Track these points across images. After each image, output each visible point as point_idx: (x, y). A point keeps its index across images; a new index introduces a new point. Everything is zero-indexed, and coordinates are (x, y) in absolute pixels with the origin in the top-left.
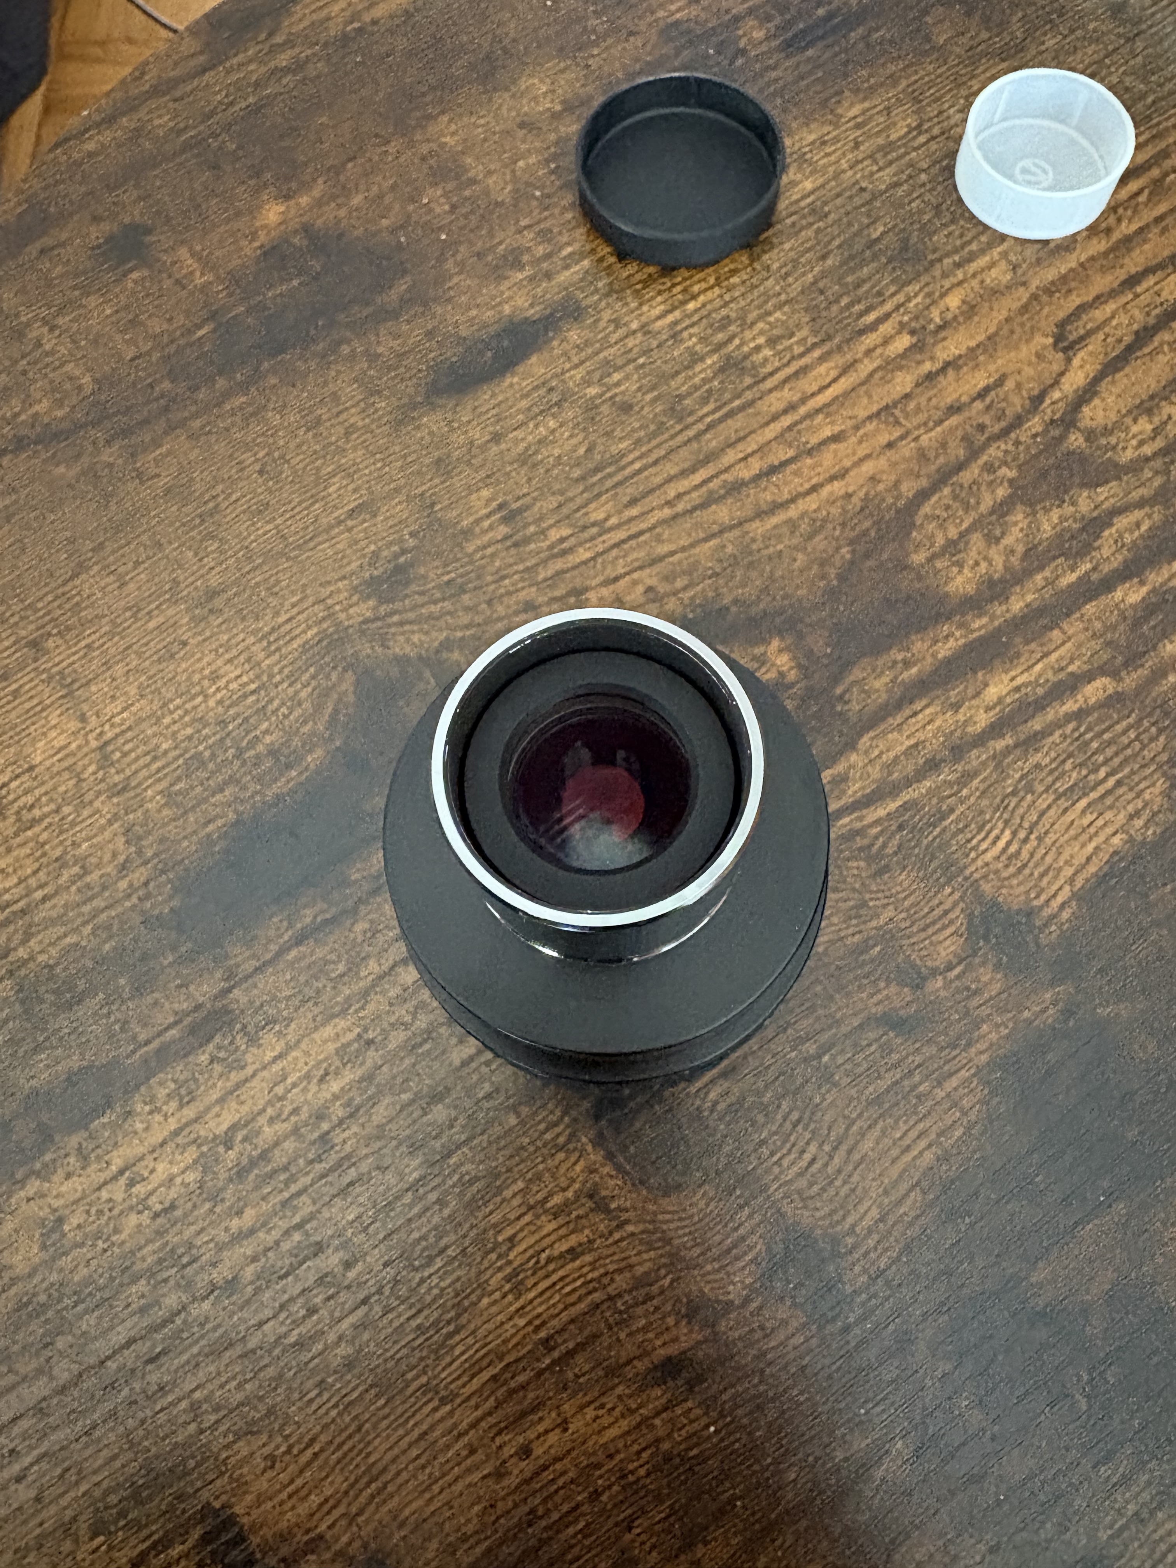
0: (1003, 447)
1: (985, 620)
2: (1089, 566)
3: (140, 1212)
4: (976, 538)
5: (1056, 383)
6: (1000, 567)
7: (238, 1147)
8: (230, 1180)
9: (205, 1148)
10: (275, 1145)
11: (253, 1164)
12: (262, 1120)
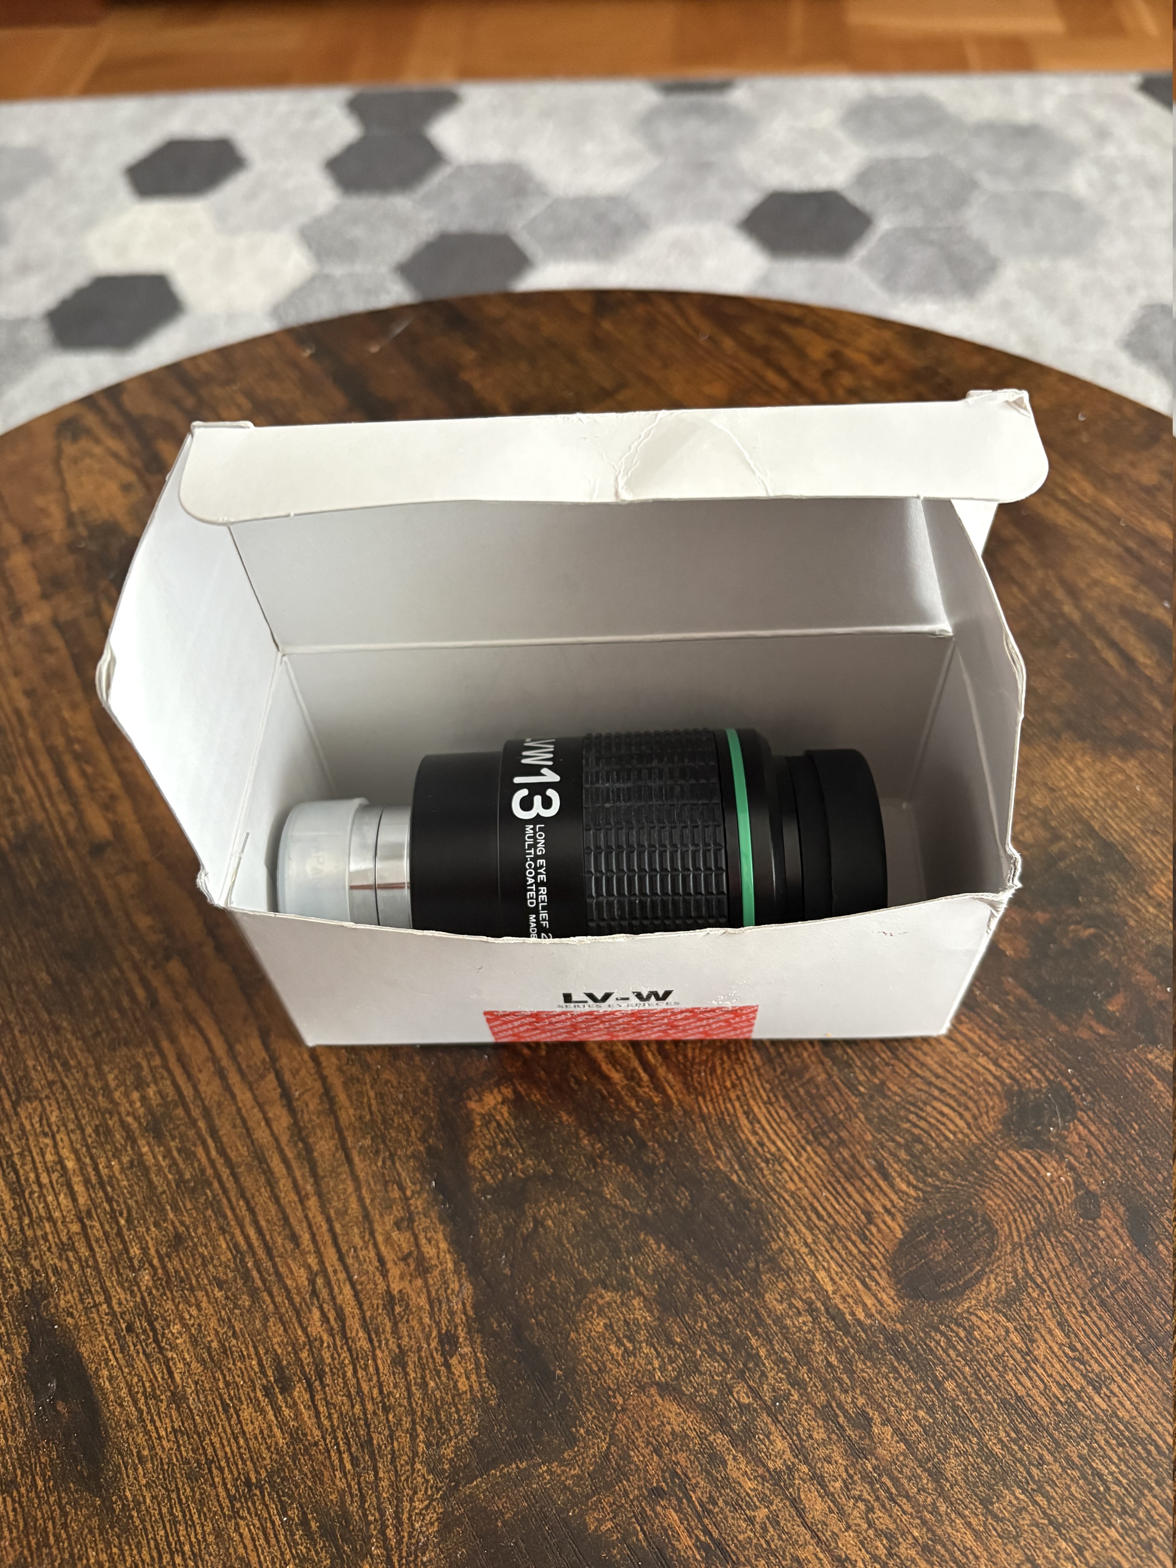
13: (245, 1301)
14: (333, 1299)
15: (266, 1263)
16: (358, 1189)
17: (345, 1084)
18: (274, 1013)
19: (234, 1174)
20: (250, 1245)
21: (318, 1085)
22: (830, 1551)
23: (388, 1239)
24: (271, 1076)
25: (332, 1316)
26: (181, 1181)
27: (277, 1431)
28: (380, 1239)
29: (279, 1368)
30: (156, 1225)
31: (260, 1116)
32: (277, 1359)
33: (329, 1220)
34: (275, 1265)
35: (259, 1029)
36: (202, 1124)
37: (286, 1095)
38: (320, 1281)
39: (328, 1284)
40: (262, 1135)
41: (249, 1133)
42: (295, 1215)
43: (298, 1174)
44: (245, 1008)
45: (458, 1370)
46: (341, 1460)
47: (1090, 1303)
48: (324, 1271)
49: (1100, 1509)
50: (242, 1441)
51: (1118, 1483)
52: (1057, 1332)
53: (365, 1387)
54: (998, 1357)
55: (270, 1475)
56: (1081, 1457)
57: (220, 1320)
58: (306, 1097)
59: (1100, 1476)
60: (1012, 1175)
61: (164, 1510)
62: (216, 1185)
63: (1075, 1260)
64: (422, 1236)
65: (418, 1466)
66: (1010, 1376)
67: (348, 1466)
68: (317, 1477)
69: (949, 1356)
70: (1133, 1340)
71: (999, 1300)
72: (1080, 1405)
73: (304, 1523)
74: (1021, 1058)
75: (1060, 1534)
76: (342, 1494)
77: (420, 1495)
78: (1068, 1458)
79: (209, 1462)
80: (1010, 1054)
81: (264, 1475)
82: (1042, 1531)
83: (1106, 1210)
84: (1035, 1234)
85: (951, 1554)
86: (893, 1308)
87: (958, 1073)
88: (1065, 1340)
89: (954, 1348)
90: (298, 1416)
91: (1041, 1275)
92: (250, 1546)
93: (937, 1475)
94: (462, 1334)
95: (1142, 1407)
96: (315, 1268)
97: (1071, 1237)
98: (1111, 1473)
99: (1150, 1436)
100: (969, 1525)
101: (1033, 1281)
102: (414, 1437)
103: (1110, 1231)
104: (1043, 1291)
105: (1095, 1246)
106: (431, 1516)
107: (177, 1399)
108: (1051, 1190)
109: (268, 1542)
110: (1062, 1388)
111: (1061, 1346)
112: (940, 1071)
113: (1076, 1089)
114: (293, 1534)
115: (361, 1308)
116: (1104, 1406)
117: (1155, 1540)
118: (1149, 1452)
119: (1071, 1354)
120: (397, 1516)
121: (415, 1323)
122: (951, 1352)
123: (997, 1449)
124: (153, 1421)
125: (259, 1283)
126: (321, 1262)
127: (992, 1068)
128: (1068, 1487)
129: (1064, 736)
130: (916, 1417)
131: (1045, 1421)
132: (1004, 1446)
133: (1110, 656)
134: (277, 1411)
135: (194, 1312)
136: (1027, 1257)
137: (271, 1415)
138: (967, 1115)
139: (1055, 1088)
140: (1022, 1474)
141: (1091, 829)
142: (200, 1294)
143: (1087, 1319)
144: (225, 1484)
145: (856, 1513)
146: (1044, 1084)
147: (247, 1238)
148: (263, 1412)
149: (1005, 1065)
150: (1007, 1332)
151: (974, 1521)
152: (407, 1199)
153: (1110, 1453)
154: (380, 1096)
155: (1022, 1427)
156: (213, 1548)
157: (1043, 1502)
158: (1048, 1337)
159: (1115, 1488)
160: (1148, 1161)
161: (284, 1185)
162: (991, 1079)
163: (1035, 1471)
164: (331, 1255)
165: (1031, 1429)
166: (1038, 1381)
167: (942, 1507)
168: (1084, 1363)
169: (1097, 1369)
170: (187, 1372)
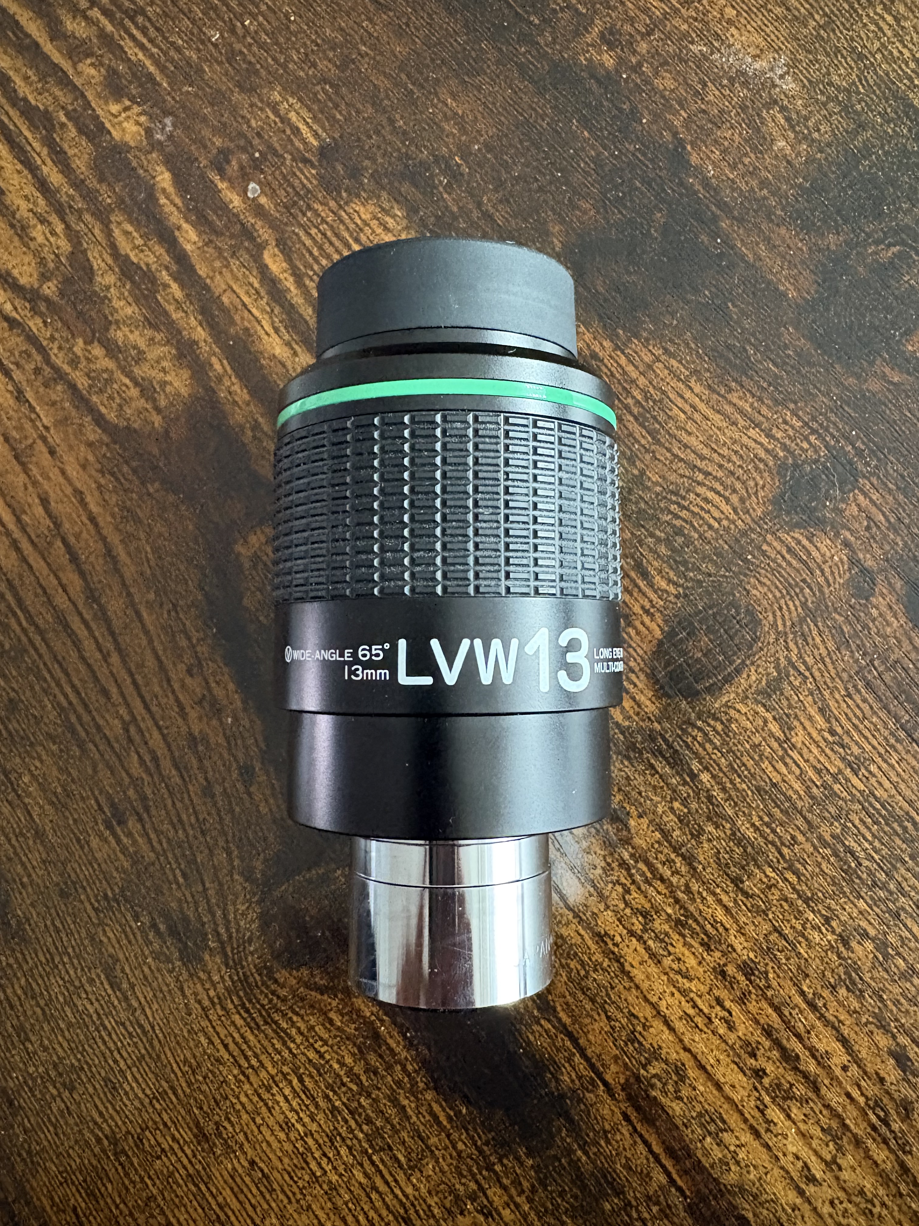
0: (56, 351)
1: (214, 360)
2: (164, 273)
3: (840, 1169)
4: (138, 372)
6: (166, 349)
7: (761, 1063)
8: (796, 1069)
9: (767, 1099)
10: (757, 1022)
11: (777, 1044)
12: (732, 1038)
13: (76, 751)
14: (147, 743)
15: (86, 718)
16: (151, 641)
17: (124, 542)
18: (49, 479)
19: (45, 641)
20: (70, 703)
21: (100, 545)
22: (591, 929)
23: (183, 686)
24: (59, 543)
25: (147, 758)
27: (121, 856)
28: (176, 686)
29: (113, 805)
31: (55, 582)
32: (109, 798)
33: (131, 673)
34: (93, 719)
35: (39, 496)
36: (10, 598)
37: (74, 559)
38: (132, 730)
39: (140, 731)
40: (61, 600)
41: (50, 601)
42: (103, 672)
44: (22, 478)
45: (258, 797)
46: (175, 876)
47: (855, 686)
48: (134, 719)
49: (850, 882)
50: (96, 866)
51: (871, 858)
52: (818, 718)
53: (184, 817)
54: (755, 746)
55: (122, 890)
56: (833, 836)
57: (60, 769)
58: (92, 559)
59: (852, 853)
60: (780, 560)
61: (48, 923)
62: (32, 652)
63: (843, 643)
64: (211, 680)
65: (236, 877)
66: (765, 764)
67: (181, 880)
68: (159, 891)
69: (705, 749)
70: (897, 719)
71: (759, 692)
72: (837, 787)
73: (154, 925)
74: (798, 424)
75: (809, 906)
76: (179, 902)
77: (241, 899)
78: (820, 838)
79: (74, 884)
80: (785, 422)
81: (117, 891)
82: (791, 904)
83: (881, 587)
84: (802, 621)
85: (702, 927)
86: (651, 708)
87: (725, 451)
88: (825, 726)
89: (710, 741)
90: (135, 842)
91: (805, 663)
92: (117, 946)
93: (689, 860)
94: (257, 765)
95: (902, 786)
96: (127, 718)
97: (840, 619)
98: (865, 850)
99: (907, 813)
100: (720, 902)
101: (795, 668)
102: (229, 853)
103: (884, 609)
104: (805, 680)
105: (865, 627)
106: (252, 915)
107: (39, 835)
108: (822, 571)
109: (130, 942)
110: (819, 772)
111: (820, 731)
112: (706, 452)
113: (859, 453)
114: (147, 935)
115: (170, 749)
116: (862, 787)
117: (903, 909)
118: (905, 829)
119: (830, 739)
120: (225, 916)
121: (215, 758)
122: (708, 746)
123: (750, 833)
124: (26, 855)
125: (83, 734)
126: (131, 713)
127: (764, 440)
128: (819, 865)
130: (672, 809)
131: (799, 804)
132: (757, 829)
134: (118, 840)
135: (38, 764)
136: (791, 645)
137: (113, 843)
138: (734, 499)
139: (835, 455)
140: (773, 853)
142: (39, 749)
143: (850, 702)
144: (89, 900)
145: (614, 895)
146: (823, 452)
147: (66, 696)
148: (107, 841)
149: (779, 435)
150: (765, 722)
151: (725, 898)
152: (194, 647)
153: (864, 831)
154: (155, 550)
155: (776, 812)
156: (90, 949)
157: (793, 878)
158: (807, 724)
159: (866, 863)
161: (88, 645)
162: (762, 454)
163: (785, 851)
164: (137, 705)
165: (785, 812)
166: (794, 768)
167: (695, 887)
168: (843, 746)
169: (856, 750)
170: (43, 814)
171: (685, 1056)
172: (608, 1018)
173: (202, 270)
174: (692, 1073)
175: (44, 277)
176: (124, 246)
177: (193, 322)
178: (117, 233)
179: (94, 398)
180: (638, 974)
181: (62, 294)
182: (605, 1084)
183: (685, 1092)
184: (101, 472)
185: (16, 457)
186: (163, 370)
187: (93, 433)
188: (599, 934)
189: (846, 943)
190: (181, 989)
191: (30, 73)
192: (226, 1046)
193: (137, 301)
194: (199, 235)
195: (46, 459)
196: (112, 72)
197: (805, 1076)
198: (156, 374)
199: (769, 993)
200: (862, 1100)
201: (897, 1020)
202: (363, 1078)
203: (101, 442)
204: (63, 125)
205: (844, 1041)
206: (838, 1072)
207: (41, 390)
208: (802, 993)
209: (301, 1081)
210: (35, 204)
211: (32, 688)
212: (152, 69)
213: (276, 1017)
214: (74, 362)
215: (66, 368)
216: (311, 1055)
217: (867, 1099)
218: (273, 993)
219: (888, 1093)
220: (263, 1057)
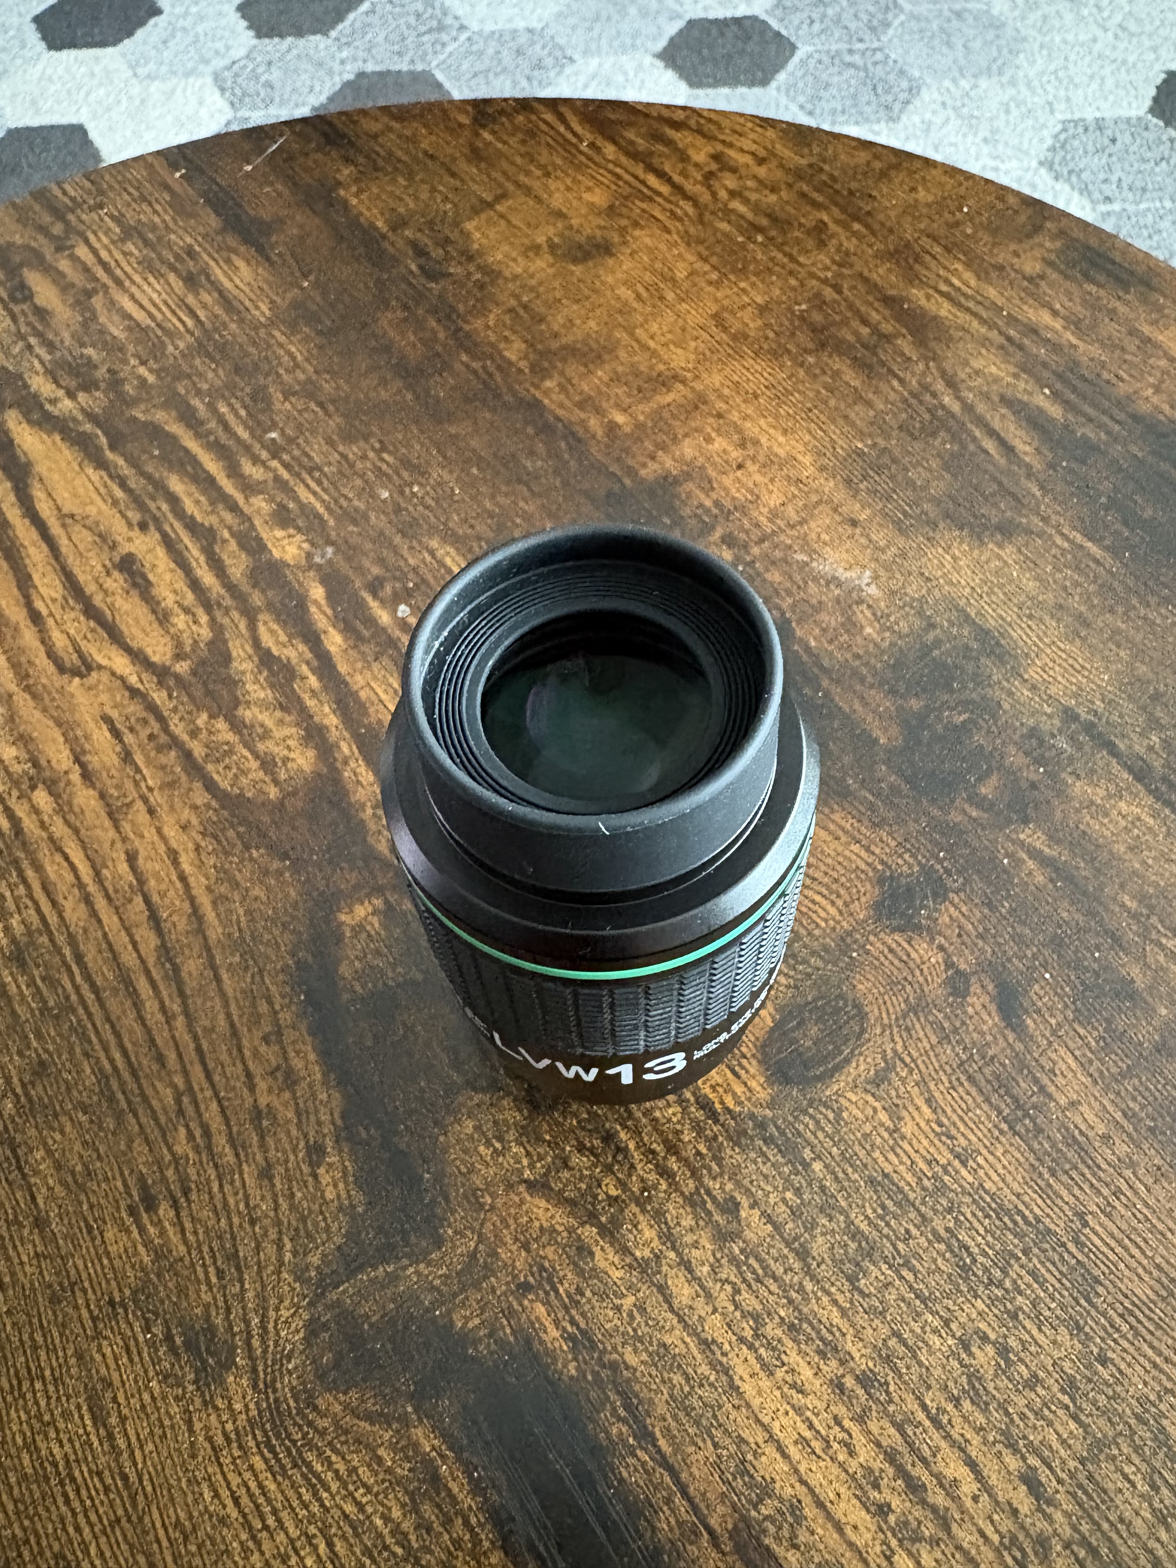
0: (176, 721)
1: (342, 744)
2: (303, 666)
4: (261, 747)
5: (122, 679)
6: (294, 730)
7: (886, 1496)
8: (923, 1502)
9: (894, 1543)
10: (878, 1445)
11: (901, 1472)
12: (853, 1466)
13: (110, 1123)
14: (200, 1115)
15: (132, 1085)
16: (226, 1004)
17: (214, 903)
18: (142, 836)
19: (99, 999)
20: (115, 1068)
21: (187, 906)
22: (697, 1335)
23: (256, 1054)
24: (139, 899)
25: (198, 1133)
26: (44, 1009)
27: (141, 1249)
28: (247, 1053)
29: (144, 1187)
30: (20, 1053)
31: (127, 939)
32: (142, 1179)
33: (196, 1038)
34: (140, 1087)
35: (127, 853)
36: (67, 952)
37: (154, 917)
38: (186, 1100)
39: (194, 1102)
40: (128, 957)
41: (115, 957)
42: (162, 1036)
43: (165, 993)
44: (112, 834)
45: (325, 1179)
46: (206, 1273)
47: (958, 1079)
48: (190, 1088)
49: (966, 1279)
50: (105, 1262)
51: (985, 1254)
52: (925, 1109)
53: (231, 1201)
54: (866, 1136)
55: (135, 1293)
56: (947, 1230)
57: (85, 1143)
58: (175, 918)
59: (967, 1249)
60: (882, 958)
61: (25, 1336)
62: (81, 1011)
63: (944, 1039)
64: (290, 1049)
65: (285, 1275)
66: (877, 1154)
67: (214, 1280)
68: (182, 1291)
69: (817, 1137)
70: (1000, 1113)
71: (868, 1082)
72: (946, 1178)
73: (169, 1338)
74: (893, 844)
75: (926, 1307)
76: (207, 1306)
77: (287, 1303)
78: (934, 1232)
79: (72, 1285)
80: (881, 840)
81: (127, 1292)
82: (909, 1305)
83: (975, 988)
84: (905, 1016)
85: (818, 1332)
86: (763, 1095)
87: (829, 861)
88: (933, 1117)
89: (823, 1130)
90: (163, 1233)
91: (910, 1055)
92: (113, 1366)
93: (803, 1254)
94: (329, 1143)
95: (1009, 1179)
96: (181, 1086)
98: (978, 1245)
100: (835, 1302)
101: (902, 1060)
102: (280, 1247)
103: (979, 1008)
104: (911, 1072)
105: (963, 1023)
106: (298, 1323)
107: (40, 1223)
108: (921, 971)
109: (131, 1360)
110: (929, 1163)
111: (928, 1122)
113: (946, 870)
114: (157, 1350)
115: (228, 1124)
116: (970, 1179)
118: (1015, 1223)
120: (263, 1327)
121: (282, 1136)
122: (820, 1134)
123: (864, 1227)
124: (15, 1247)
125: (124, 1104)
126: (188, 1082)
127: (863, 854)
128: (935, 1261)
129: (941, 525)
130: (784, 1200)
131: (912, 1196)
132: (870, 1223)
133: (990, 445)
134: (142, 1230)
135: (57, 1136)
136: (897, 1038)
137: (135, 1234)
138: (840, 903)
139: (927, 872)
140: (888, 1249)
141: (967, 616)
142: (63, 1119)
143: (955, 1095)
144: (88, 1306)
145: (723, 1295)
146: (916, 869)
147: (112, 1061)
148: (128, 1231)
149: (877, 851)
150: (875, 1110)
151: (840, 1298)
152: (276, 1013)
153: (976, 1224)
154: (249, 912)
155: (889, 1203)
156: (75, 1371)
157: (910, 1277)
158: (915, 1114)
159: (980, 1259)
160: (1018, 939)
161: (151, 1006)
162: (863, 866)
163: (901, 1246)
164: (197, 1072)
165: (898, 1204)
166: (905, 1159)
167: (809, 1286)
168: (951, 1138)
169: (963, 1142)
170: (51, 1195)
171: (801, 1490)
172: (716, 1446)
173: (343, 668)
174: (810, 1511)
175: (179, 656)
176: (267, 640)
177: (327, 709)
178: (262, 629)
179: (210, 767)
180: (748, 1388)
181: (194, 673)
182: (711, 1532)
183: (803, 1537)
184: (204, 834)
185: (110, 815)
186: (289, 748)
187: (201, 797)
188: (705, 1342)
189: (966, 1347)
190: (189, 1423)
191: (202, 499)
192: (236, 1501)
193: (272, 686)
194: (346, 639)
195: (143, 817)
196: (282, 507)
197: (934, 1509)
198: (279, 751)
199: (891, 1408)
200: (996, 1538)
201: (1025, 1437)
202: (413, 1538)
203: (208, 806)
204: (224, 541)
205: (972, 1465)
206: (969, 1503)
207: (153, 754)
208: (924, 1407)
209: (330, 1545)
210: (183, 597)
211: (71, 1051)
212: (322, 511)
213: (310, 1456)
214: (194, 733)
215: (185, 737)
216: (349, 1508)
217: (1002, 1537)
218: (310, 1424)
219: (1022, 1527)
220: (284, 1515)
